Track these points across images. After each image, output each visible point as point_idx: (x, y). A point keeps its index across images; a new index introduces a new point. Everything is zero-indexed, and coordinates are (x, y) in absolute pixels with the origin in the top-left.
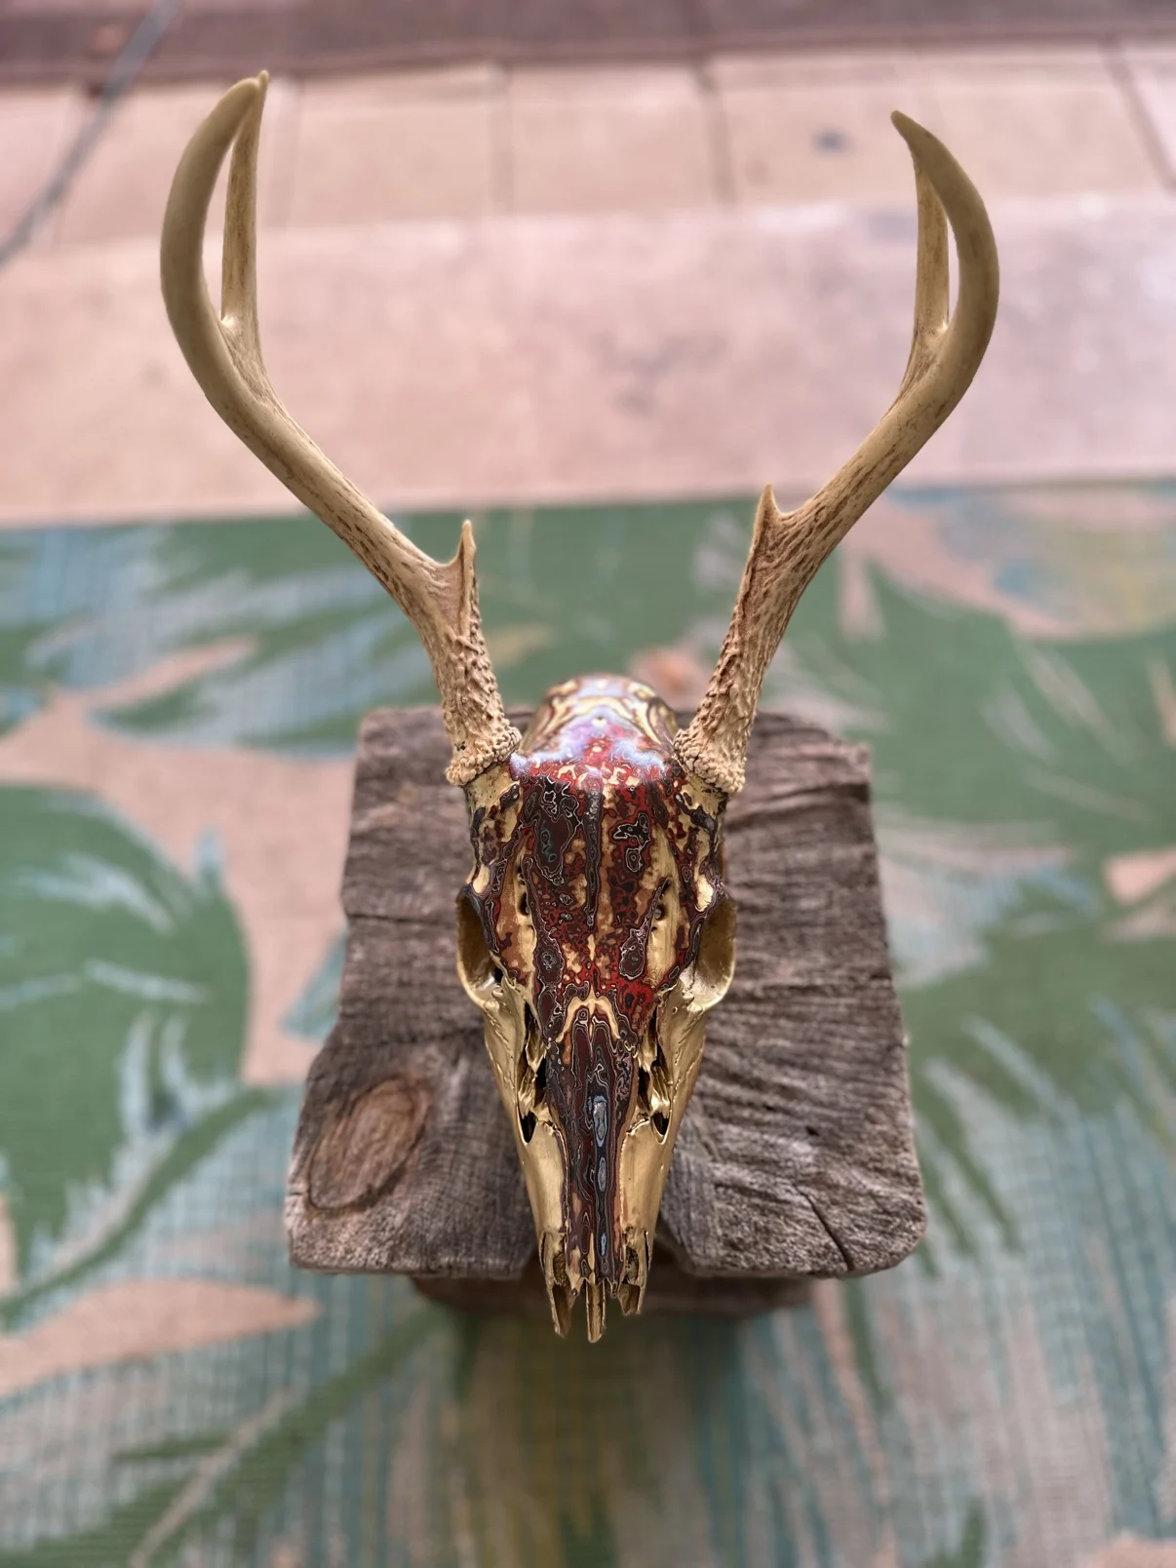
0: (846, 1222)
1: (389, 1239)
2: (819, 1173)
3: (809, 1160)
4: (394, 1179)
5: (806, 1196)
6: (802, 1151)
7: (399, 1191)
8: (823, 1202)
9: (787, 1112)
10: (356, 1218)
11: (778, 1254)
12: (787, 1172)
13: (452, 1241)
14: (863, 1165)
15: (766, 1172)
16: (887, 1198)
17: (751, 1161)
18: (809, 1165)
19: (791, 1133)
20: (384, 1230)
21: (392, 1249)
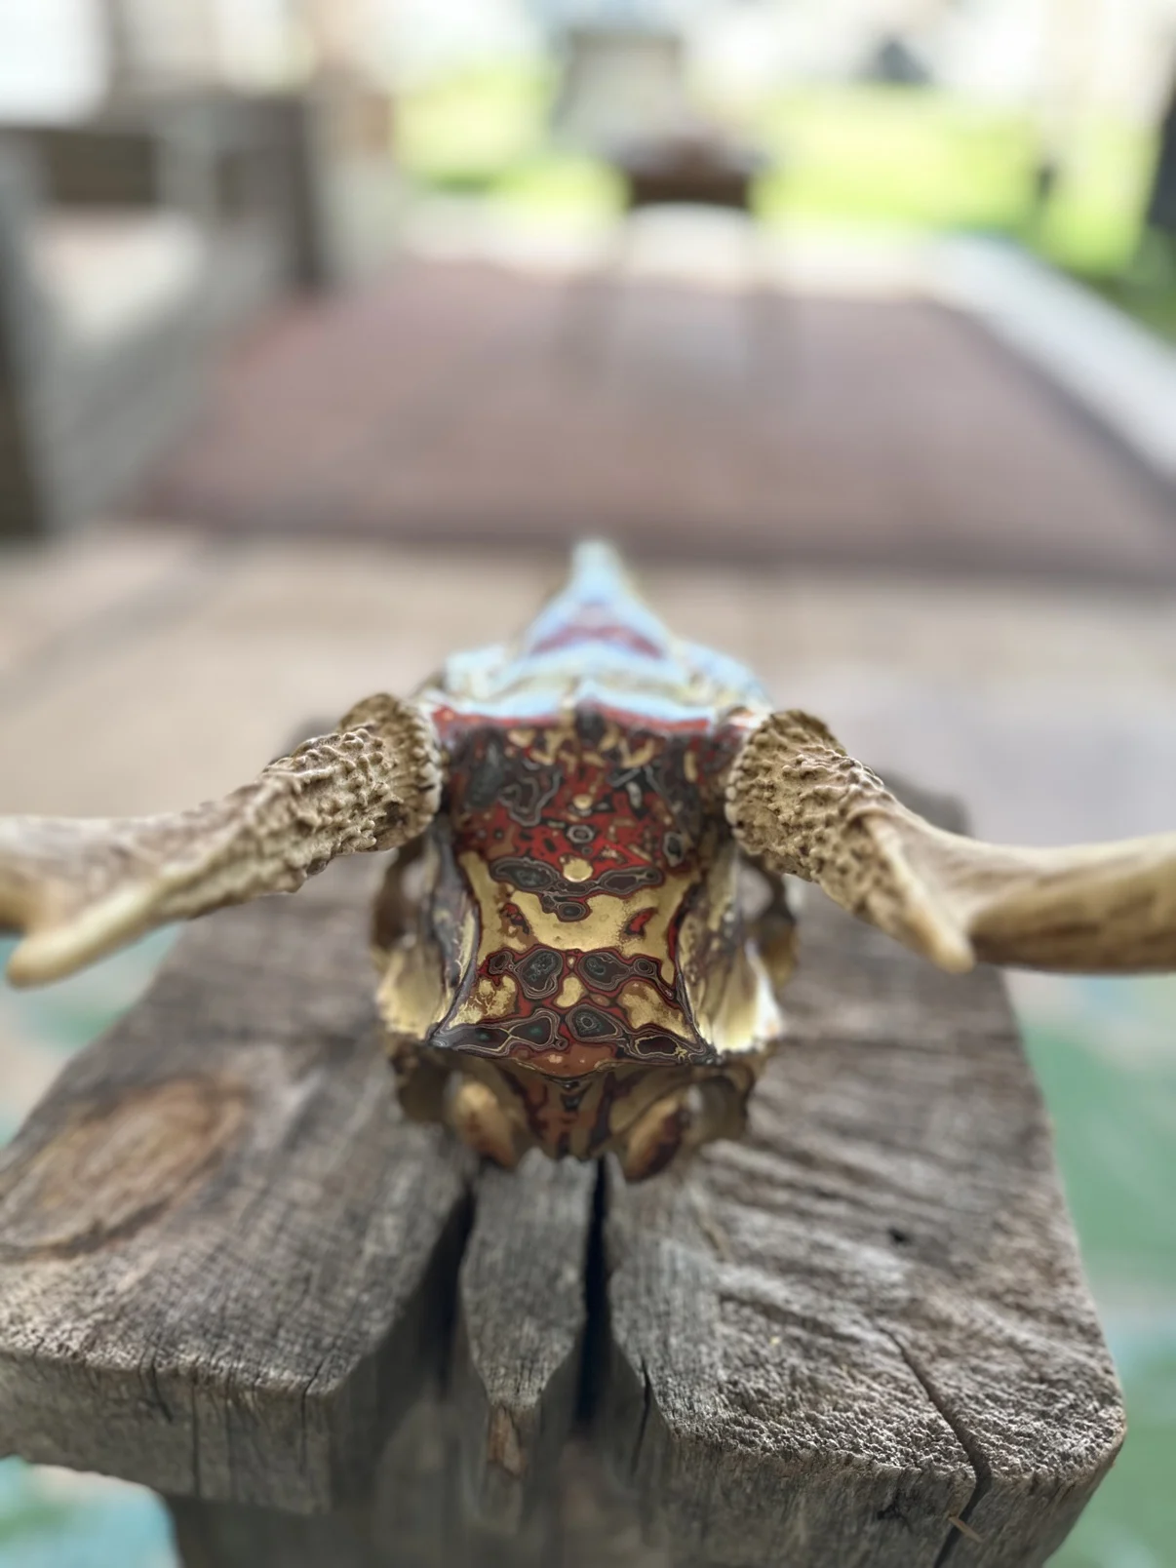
0: (969, 1388)
1: (100, 1309)
2: (913, 1300)
3: (896, 1277)
4: (145, 1216)
5: (891, 1336)
6: (881, 1264)
7: (147, 1235)
8: (922, 1349)
9: (854, 1202)
10: (55, 1267)
11: (837, 1430)
12: (855, 1293)
13: (214, 1330)
14: (994, 1297)
15: (816, 1289)
16: (1045, 1356)
17: (786, 1268)
18: (894, 1286)
19: (862, 1234)
20: (94, 1294)
21: (97, 1326)
